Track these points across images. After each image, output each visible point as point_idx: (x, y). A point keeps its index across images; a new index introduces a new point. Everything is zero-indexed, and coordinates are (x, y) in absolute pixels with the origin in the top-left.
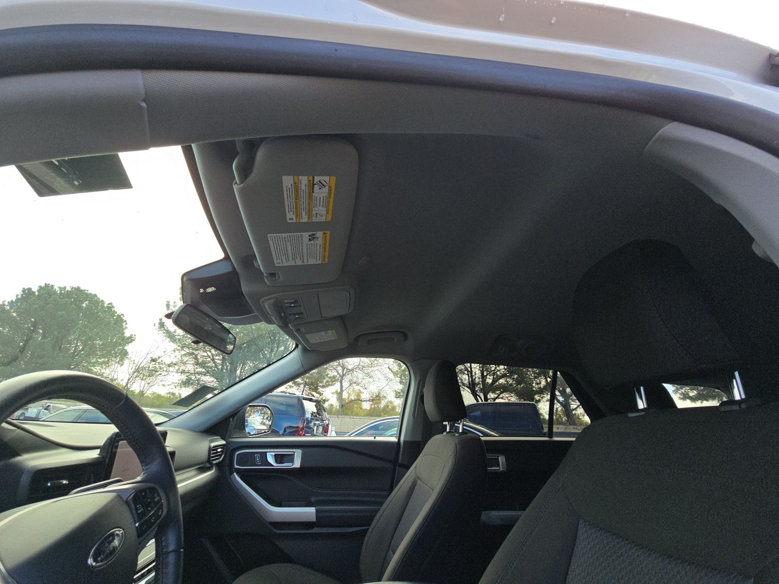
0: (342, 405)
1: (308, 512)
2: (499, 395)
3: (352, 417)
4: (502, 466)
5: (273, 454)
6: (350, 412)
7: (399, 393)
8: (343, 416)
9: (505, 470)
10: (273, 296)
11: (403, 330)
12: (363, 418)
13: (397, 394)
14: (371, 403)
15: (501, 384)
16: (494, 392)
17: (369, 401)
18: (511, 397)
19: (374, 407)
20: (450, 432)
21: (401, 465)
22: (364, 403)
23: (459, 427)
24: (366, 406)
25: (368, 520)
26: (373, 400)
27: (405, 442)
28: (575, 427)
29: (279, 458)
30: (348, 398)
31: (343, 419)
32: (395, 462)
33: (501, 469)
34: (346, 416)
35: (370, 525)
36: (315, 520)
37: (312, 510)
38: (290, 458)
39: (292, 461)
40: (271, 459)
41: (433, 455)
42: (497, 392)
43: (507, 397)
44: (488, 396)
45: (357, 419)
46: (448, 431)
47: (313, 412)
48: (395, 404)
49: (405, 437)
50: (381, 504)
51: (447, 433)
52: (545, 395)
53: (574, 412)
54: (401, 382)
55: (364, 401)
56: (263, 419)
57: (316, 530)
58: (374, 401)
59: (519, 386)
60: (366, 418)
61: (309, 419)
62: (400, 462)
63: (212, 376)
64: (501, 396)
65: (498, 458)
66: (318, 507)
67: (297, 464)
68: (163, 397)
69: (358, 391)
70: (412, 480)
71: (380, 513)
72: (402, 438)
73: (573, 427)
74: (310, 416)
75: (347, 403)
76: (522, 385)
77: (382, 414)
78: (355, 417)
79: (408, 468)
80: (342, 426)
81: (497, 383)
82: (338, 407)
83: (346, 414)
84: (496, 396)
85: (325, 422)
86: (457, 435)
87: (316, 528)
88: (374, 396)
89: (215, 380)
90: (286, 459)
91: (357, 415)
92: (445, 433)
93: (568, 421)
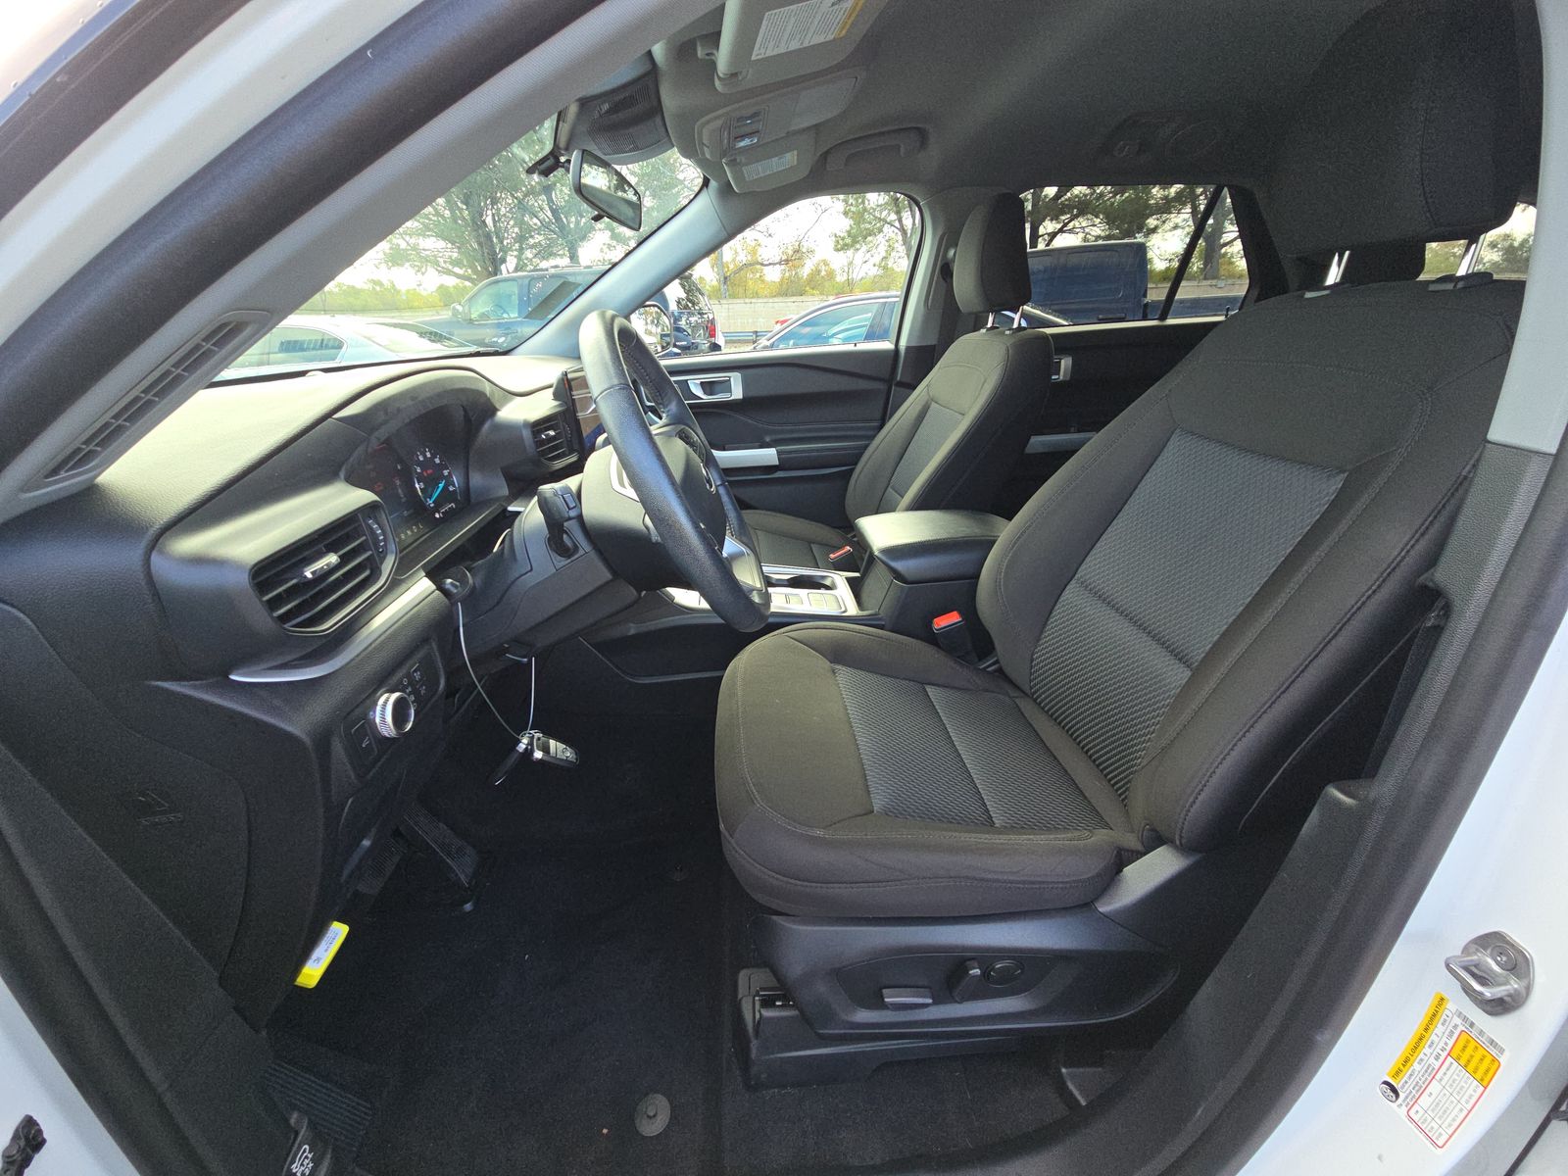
0: (726, 278)
1: (768, 455)
2: (1065, 225)
3: (747, 300)
4: (1065, 372)
5: (698, 382)
6: (741, 290)
7: (843, 239)
8: (731, 301)
9: (1068, 378)
10: (720, 112)
11: (919, 125)
12: (771, 300)
13: (838, 242)
14: (783, 267)
15: (1077, 196)
16: (1055, 218)
17: (780, 263)
18: (1094, 225)
19: (790, 276)
20: (993, 328)
21: (900, 384)
22: (766, 269)
23: (1014, 319)
24: (773, 275)
25: (854, 459)
26: (787, 261)
27: (908, 349)
28: (1214, 282)
29: (708, 387)
30: (734, 260)
31: (731, 307)
32: (890, 380)
33: (1061, 378)
34: (735, 301)
35: (856, 464)
36: (777, 463)
37: (772, 451)
38: (725, 386)
39: (730, 391)
40: (697, 391)
41: (961, 366)
42: (1063, 218)
43: (1083, 228)
44: (1041, 228)
45: (759, 305)
46: (989, 325)
47: (679, 299)
48: (833, 266)
49: (908, 340)
50: (873, 437)
51: (989, 329)
52: (1173, 215)
53: (1223, 250)
54: (846, 213)
55: (770, 264)
56: (647, 324)
57: (780, 474)
58: (791, 263)
59: (1118, 197)
60: (776, 300)
61: (676, 314)
62: (898, 378)
63: (441, 236)
64: (1071, 225)
65: (1060, 362)
66: (779, 448)
67: (737, 393)
68: (362, 290)
69: (753, 243)
70: (923, 403)
71: (870, 449)
72: (903, 343)
73: (1209, 282)
74: (676, 308)
75: (735, 273)
76: (1127, 194)
77: (808, 288)
78: (753, 300)
79: (914, 388)
80: (731, 321)
81: (1069, 194)
82: (715, 283)
83: (733, 296)
84: (1059, 226)
85: (705, 316)
86: (1008, 332)
87: (779, 472)
88: (790, 252)
89: (449, 245)
90: (717, 388)
91: (756, 295)
92: (983, 331)
93: (1202, 270)
